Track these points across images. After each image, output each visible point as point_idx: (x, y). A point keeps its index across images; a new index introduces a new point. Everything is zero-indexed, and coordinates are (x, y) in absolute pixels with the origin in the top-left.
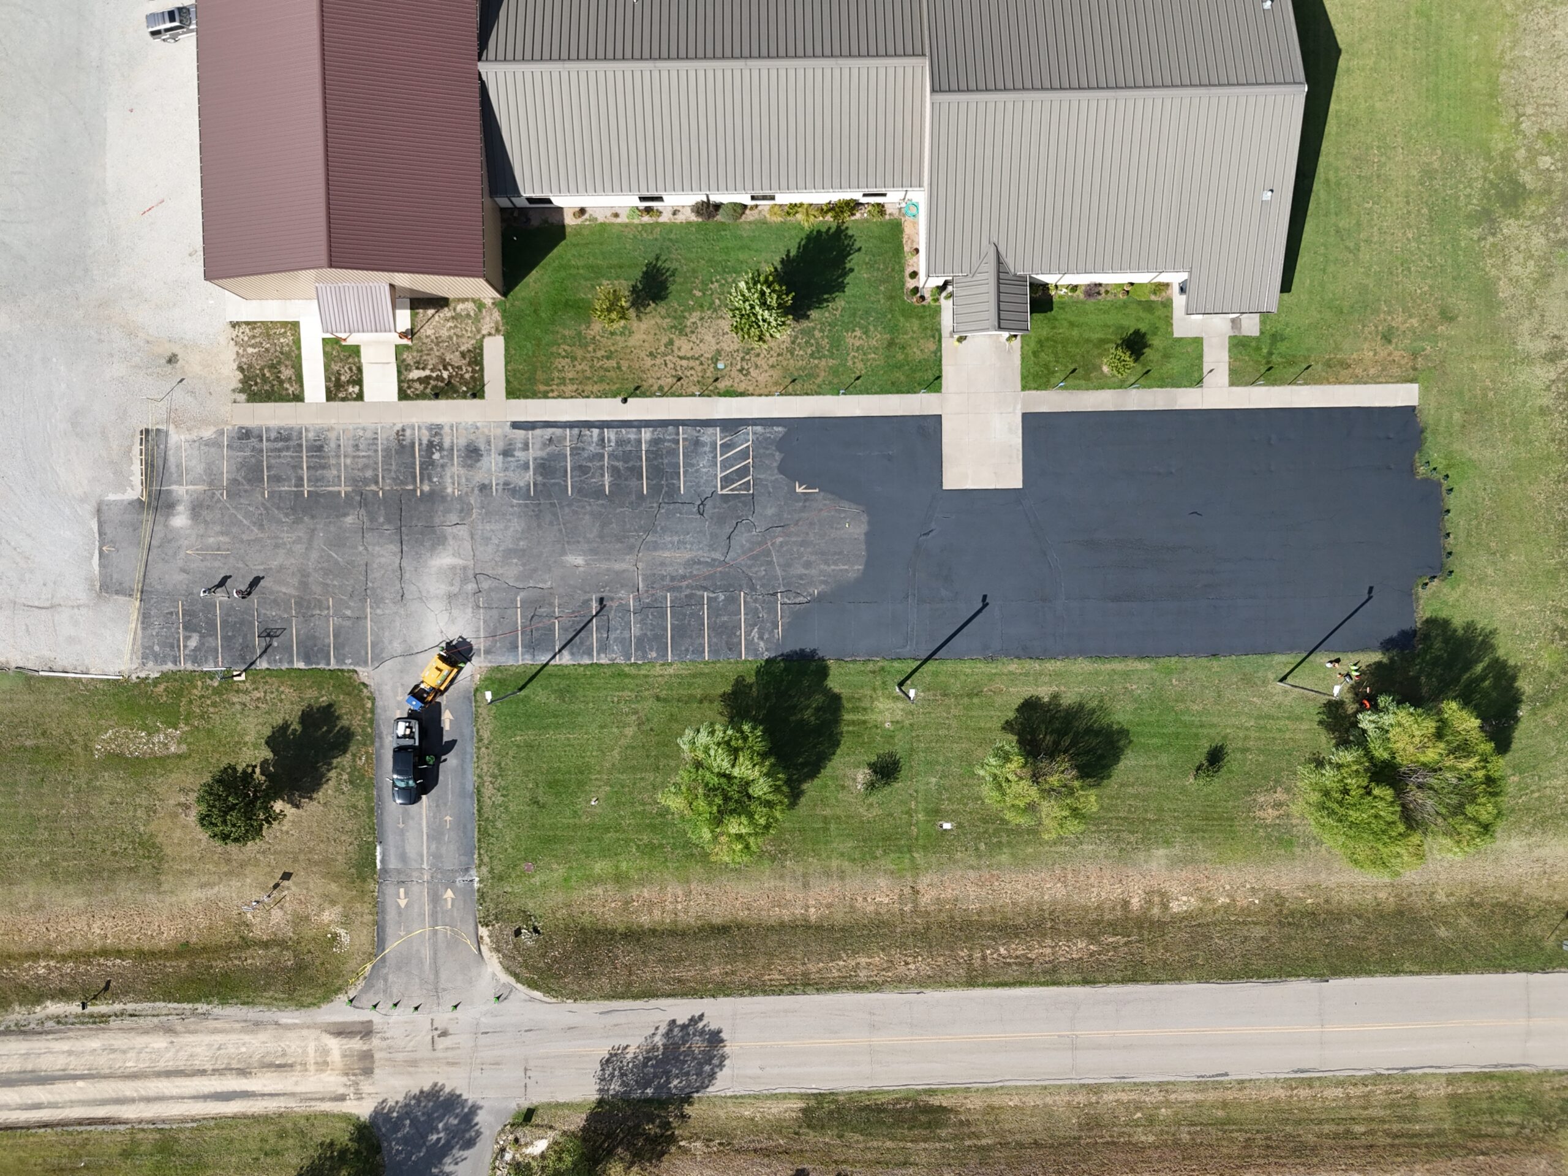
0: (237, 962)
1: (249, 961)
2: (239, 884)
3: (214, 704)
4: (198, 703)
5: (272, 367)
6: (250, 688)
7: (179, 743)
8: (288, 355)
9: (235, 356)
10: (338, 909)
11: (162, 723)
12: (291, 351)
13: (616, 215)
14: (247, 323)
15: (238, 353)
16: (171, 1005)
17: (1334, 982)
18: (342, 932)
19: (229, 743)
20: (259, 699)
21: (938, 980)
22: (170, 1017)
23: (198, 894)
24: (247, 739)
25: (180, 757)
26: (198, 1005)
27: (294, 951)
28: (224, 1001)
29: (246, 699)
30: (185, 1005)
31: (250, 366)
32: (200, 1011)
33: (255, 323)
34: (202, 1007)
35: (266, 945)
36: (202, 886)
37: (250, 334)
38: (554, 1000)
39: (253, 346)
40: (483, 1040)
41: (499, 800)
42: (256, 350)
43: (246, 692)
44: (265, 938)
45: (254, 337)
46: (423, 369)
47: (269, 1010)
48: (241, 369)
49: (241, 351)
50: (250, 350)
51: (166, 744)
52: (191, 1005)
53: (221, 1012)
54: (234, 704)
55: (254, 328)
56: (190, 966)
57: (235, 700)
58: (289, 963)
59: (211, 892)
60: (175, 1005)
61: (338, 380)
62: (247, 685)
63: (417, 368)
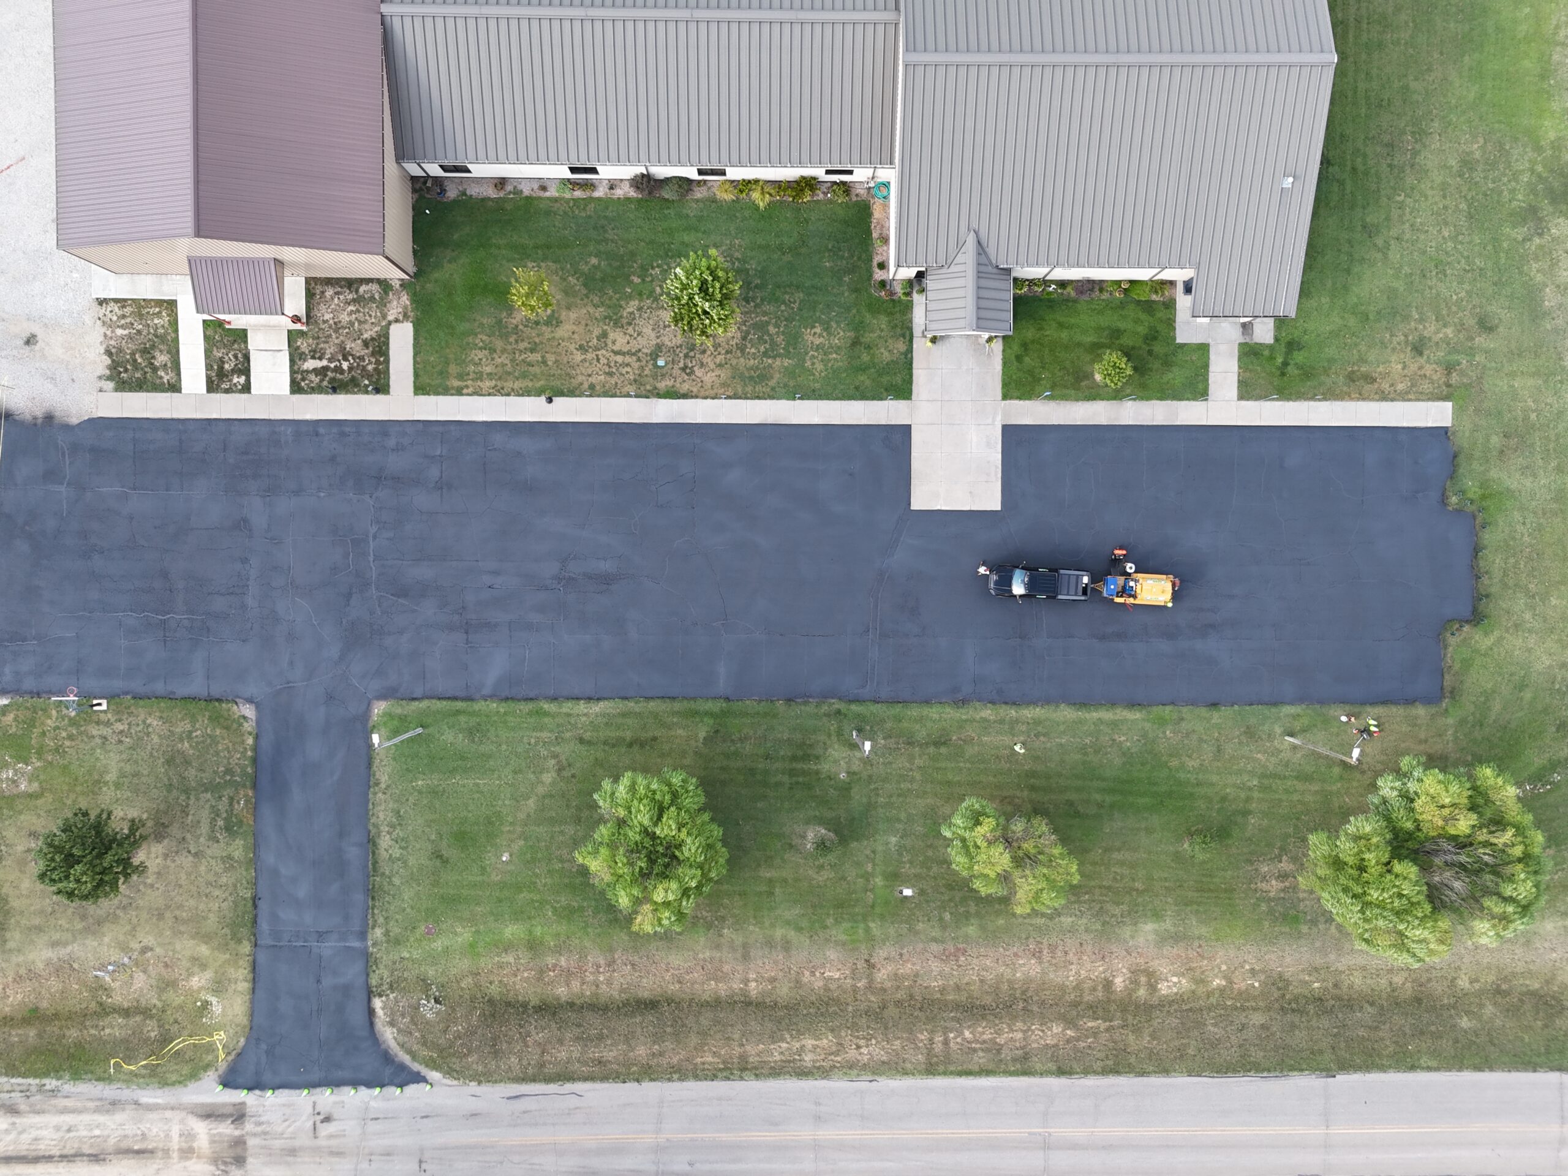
0: (93, 1032)
1: (107, 1031)
2: (95, 944)
3: (71, 737)
4: (52, 734)
5: (145, 351)
6: (112, 720)
7: (30, 781)
8: (162, 338)
9: (102, 338)
10: (209, 974)
11: (11, 757)
12: (166, 334)
13: (544, 188)
14: (116, 301)
15: (105, 335)
16: (13, 1081)
17: (1341, 1078)
18: (214, 1000)
19: (86, 782)
20: (122, 732)
21: (894, 1067)
22: (13, 1095)
23: (49, 954)
24: (108, 778)
25: (31, 796)
26: (46, 1081)
27: (159, 1021)
28: (76, 1076)
29: (106, 731)
30: (31, 1081)
31: (120, 350)
32: (48, 1087)
33: (125, 300)
34: (51, 1083)
35: (126, 1013)
36: (54, 944)
37: (120, 313)
38: (455, 1082)
39: (122, 327)
40: (373, 1127)
41: (397, 852)
42: (126, 332)
43: (108, 724)
44: (126, 1005)
45: (124, 317)
46: (320, 359)
47: (128, 1088)
48: (109, 353)
49: (109, 333)
50: (120, 332)
51: (14, 782)
52: (37, 1081)
53: (73, 1090)
54: (93, 737)
55: (124, 307)
56: (40, 1036)
57: (95, 732)
58: (153, 1034)
59: (63, 952)
60: (20, 1080)
61: (221, 368)
62: (109, 716)
63: (313, 358)
